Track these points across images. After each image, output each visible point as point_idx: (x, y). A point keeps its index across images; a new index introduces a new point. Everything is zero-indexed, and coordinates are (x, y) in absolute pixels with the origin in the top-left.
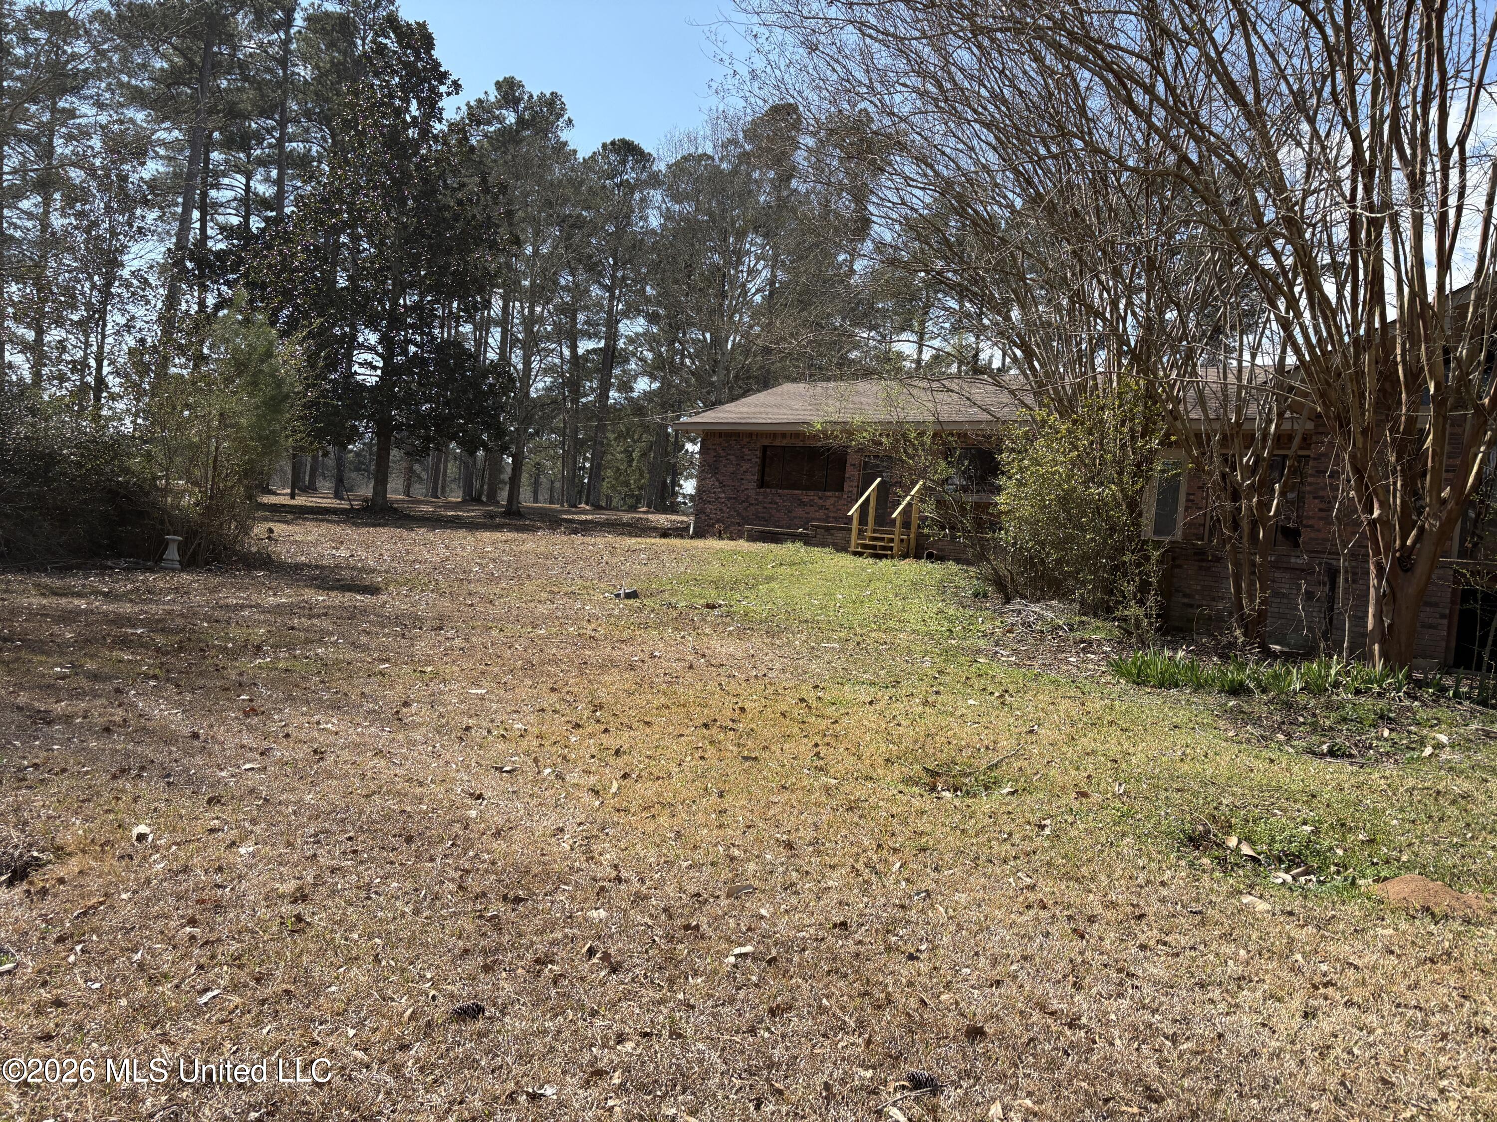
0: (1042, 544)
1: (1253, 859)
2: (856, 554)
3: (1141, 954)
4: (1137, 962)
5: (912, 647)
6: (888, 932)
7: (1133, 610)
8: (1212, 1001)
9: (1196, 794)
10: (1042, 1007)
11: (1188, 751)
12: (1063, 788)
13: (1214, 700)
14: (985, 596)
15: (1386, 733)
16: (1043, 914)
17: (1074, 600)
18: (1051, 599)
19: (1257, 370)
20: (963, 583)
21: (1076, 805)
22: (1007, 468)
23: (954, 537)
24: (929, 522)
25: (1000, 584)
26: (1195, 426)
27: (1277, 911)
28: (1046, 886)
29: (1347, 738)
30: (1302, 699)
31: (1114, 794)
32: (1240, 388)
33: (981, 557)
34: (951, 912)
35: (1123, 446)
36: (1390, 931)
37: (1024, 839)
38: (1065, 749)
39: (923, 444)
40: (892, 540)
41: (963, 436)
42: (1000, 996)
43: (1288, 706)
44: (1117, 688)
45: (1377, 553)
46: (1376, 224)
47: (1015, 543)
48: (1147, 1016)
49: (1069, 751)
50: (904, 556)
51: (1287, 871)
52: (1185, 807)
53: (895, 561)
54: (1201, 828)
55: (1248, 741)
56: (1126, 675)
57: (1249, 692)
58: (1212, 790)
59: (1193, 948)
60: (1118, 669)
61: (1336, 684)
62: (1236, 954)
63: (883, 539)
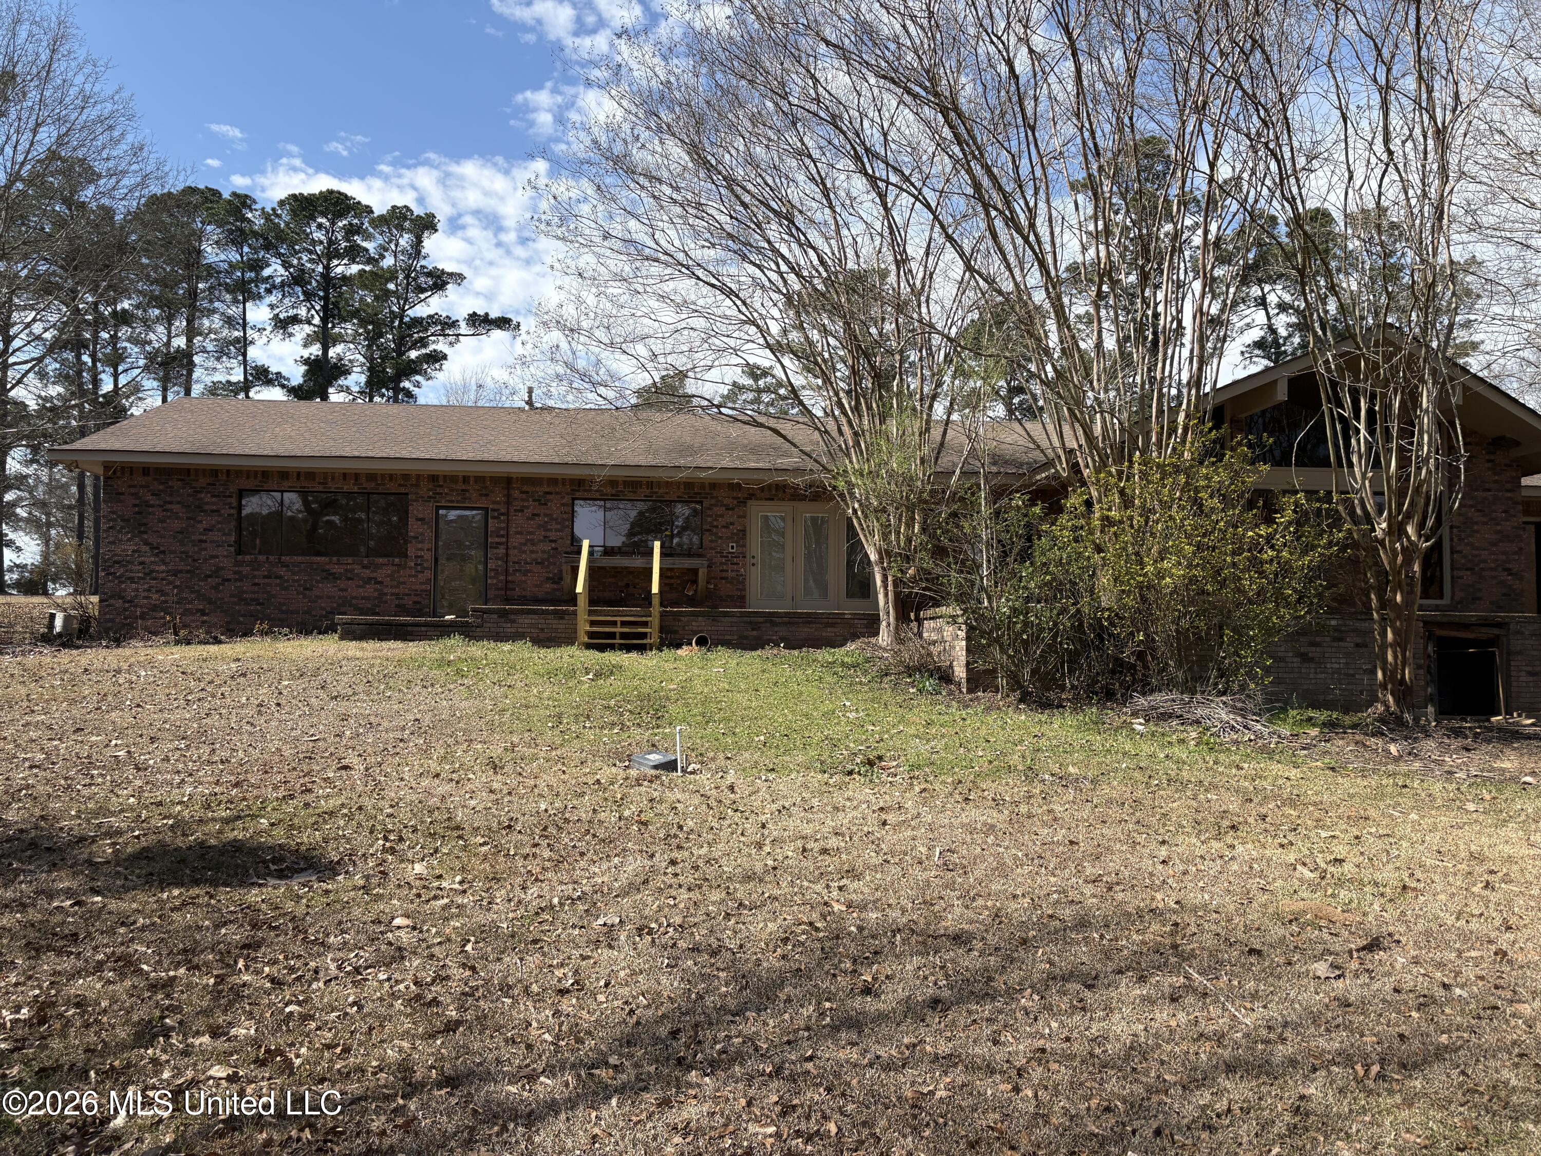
63: (614, 623)
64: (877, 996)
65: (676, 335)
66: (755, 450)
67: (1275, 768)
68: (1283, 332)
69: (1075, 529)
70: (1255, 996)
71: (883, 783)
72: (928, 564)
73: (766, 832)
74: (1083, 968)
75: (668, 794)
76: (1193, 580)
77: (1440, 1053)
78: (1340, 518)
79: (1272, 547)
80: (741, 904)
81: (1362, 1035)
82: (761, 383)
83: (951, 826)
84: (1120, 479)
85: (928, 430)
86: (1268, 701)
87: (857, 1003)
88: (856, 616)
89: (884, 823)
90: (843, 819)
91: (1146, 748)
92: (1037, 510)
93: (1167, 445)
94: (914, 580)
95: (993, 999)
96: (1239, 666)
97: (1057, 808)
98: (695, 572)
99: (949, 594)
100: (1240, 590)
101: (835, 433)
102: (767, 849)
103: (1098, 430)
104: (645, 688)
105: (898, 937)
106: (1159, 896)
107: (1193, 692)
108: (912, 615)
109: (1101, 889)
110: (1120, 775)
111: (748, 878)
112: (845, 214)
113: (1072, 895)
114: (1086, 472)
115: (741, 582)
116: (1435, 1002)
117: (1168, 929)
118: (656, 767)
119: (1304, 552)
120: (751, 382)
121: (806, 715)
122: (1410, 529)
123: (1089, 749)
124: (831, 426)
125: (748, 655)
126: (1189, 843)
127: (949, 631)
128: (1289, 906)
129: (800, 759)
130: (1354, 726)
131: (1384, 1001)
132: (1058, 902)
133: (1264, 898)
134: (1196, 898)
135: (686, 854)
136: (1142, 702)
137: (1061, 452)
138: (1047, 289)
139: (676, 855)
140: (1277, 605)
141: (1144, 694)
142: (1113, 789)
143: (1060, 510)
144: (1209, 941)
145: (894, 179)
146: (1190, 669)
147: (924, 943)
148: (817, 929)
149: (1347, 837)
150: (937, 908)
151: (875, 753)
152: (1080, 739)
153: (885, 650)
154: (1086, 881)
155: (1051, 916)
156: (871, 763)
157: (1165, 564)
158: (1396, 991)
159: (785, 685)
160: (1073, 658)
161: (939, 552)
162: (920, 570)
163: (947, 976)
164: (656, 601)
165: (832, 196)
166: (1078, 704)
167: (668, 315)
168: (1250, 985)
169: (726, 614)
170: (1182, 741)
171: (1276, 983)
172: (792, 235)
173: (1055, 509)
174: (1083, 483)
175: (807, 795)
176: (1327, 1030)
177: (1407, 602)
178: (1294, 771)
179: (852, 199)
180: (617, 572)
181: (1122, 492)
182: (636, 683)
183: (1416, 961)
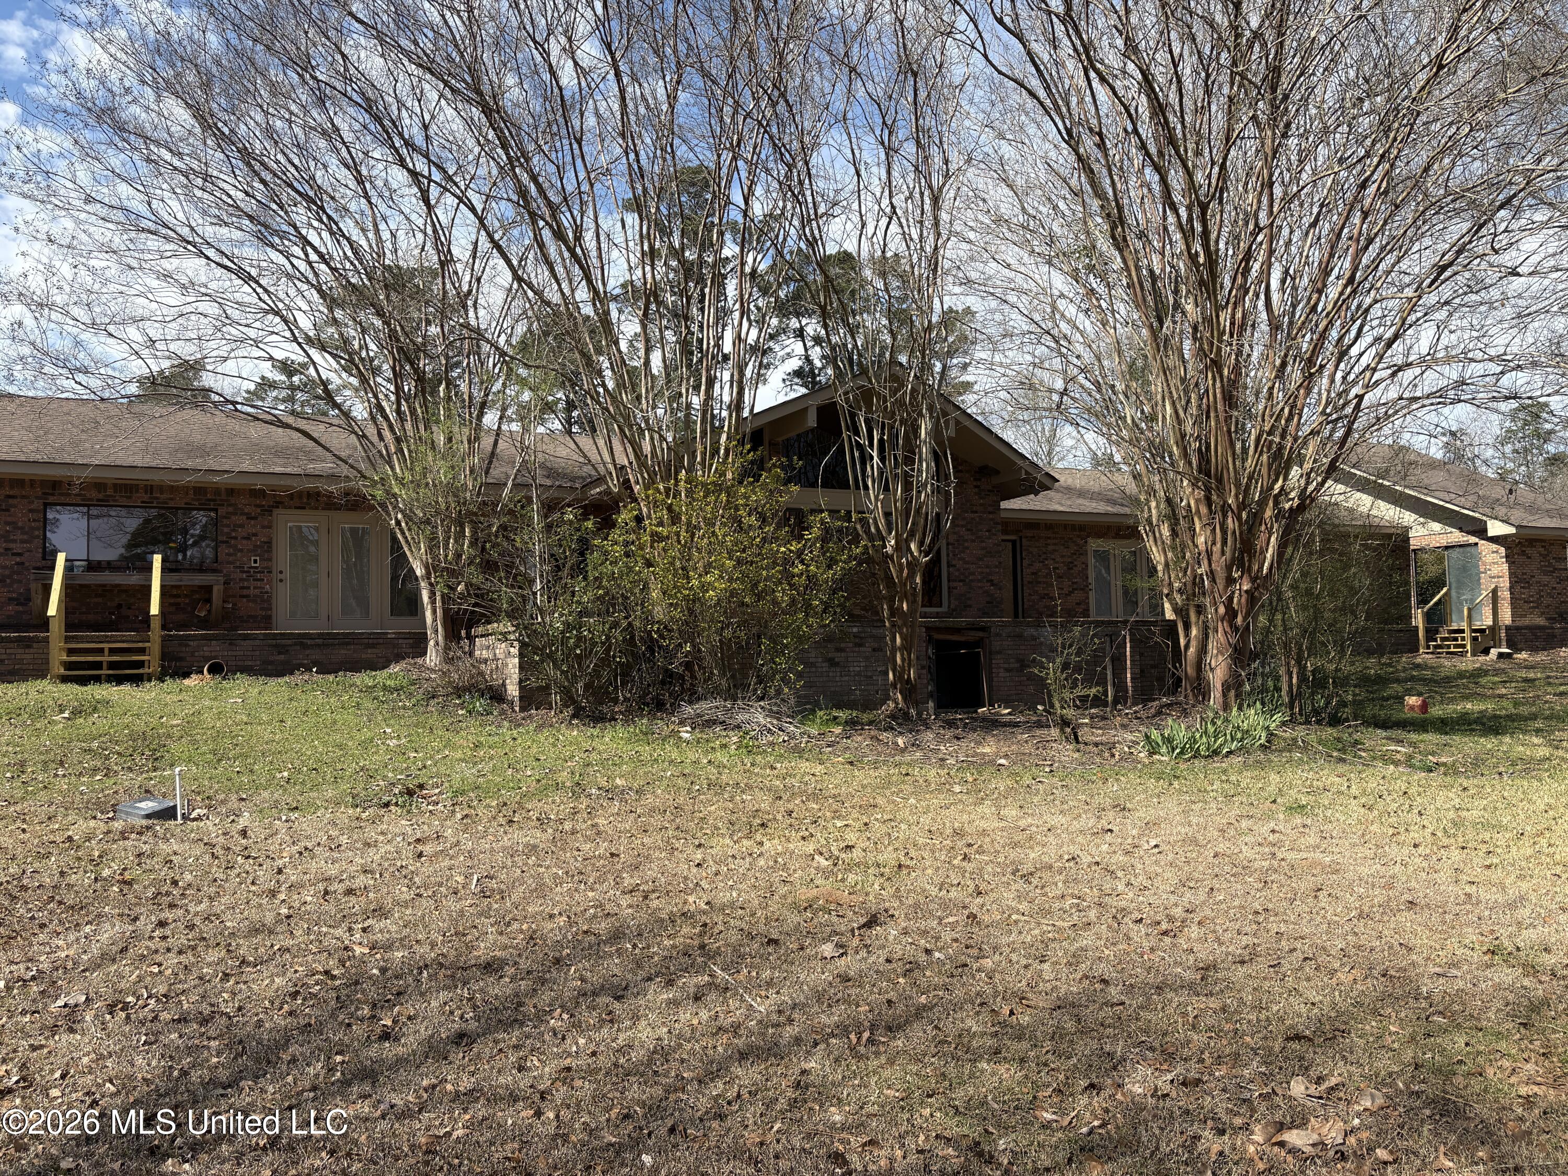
63: (101, 651)
64: (397, 1039)
65: (180, 320)
66: (280, 452)
67: (805, 766)
68: (818, 363)
69: (627, 544)
70: (770, 984)
71: (422, 813)
72: (478, 579)
73: (282, 878)
74: (615, 980)
75: (163, 846)
76: (733, 593)
77: (920, 1012)
78: (858, 535)
79: (802, 562)
80: (243, 962)
81: (858, 1006)
82: (296, 379)
83: (492, 850)
84: (668, 496)
85: (477, 438)
86: (798, 704)
87: (373, 1052)
88: (400, 636)
89: (420, 855)
90: (373, 855)
91: (692, 755)
92: (589, 524)
93: (711, 465)
94: (462, 596)
95: (522, 1024)
96: (775, 672)
97: (601, 821)
98: (208, 589)
99: (500, 610)
100: (775, 602)
101: (375, 439)
102: (282, 896)
103: (647, 448)
104: (140, 725)
105: (425, 974)
106: (691, 899)
107: (734, 699)
108: (463, 633)
109: (637, 898)
110: (665, 782)
111: (255, 931)
112: (383, 207)
113: (609, 907)
114: (637, 488)
115: (266, 601)
116: (918, 966)
117: (697, 931)
118: (148, 816)
119: (829, 567)
120: (283, 378)
121: (340, 746)
122: (913, 546)
123: (638, 760)
124: (371, 431)
125: (273, 682)
126: (723, 845)
127: (501, 649)
128: (805, 894)
129: (330, 794)
130: (870, 723)
131: (877, 972)
132: (595, 916)
133: (783, 890)
134: (724, 897)
135: (180, 912)
136: (689, 710)
137: (611, 467)
138: (594, 305)
139: (168, 915)
140: (807, 615)
141: (690, 703)
142: (658, 797)
143: (613, 525)
144: (734, 937)
145: (437, 176)
146: (733, 677)
147: (453, 976)
148: (334, 978)
149: (857, 825)
150: (469, 937)
151: (416, 782)
152: (628, 751)
153: (433, 671)
154: (624, 893)
155: (586, 932)
156: (410, 793)
157: (709, 578)
158: (888, 961)
159: (316, 713)
160: (626, 671)
161: (489, 567)
162: (469, 585)
163: (475, 1007)
164: (156, 625)
165: (368, 185)
166: (630, 716)
167: (172, 297)
168: (766, 974)
169: (246, 637)
170: (724, 746)
171: (790, 968)
172: (321, 221)
173: (607, 524)
174: (635, 500)
175: (333, 833)
176: (830, 1006)
177: (912, 610)
178: (820, 767)
179: (392, 191)
180: (106, 590)
181: (670, 508)
182: (127, 720)
183: (905, 932)
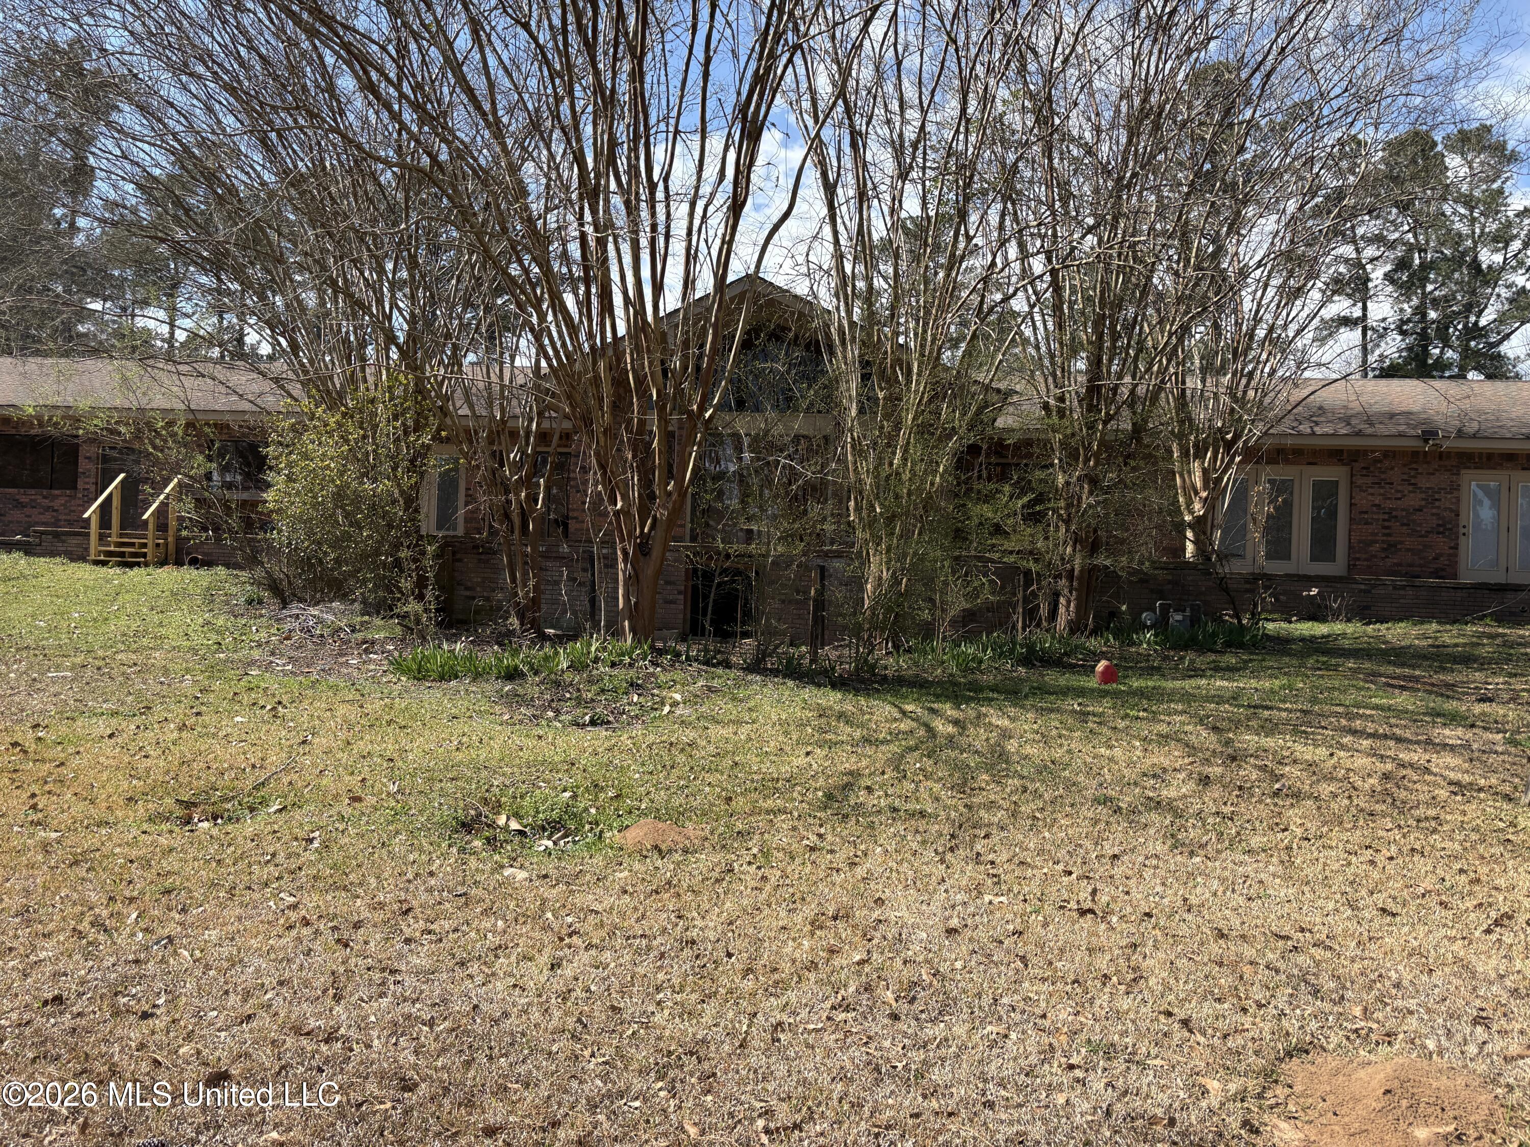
0: (319, 544)
1: (521, 832)
2: (97, 563)
3: (406, 948)
4: (401, 956)
5: (170, 666)
6: (116, 994)
7: (413, 607)
8: (471, 977)
9: (469, 781)
10: (298, 1031)
11: (465, 739)
12: (336, 797)
13: (492, 686)
14: (260, 602)
15: (635, 698)
16: (306, 931)
17: (354, 601)
18: (331, 601)
19: (516, 372)
20: (234, 590)
21: (347, 811)
22: (273, 462)
23: (219, 539)
24: (187, 523)
25: (275, 588)
26: (464, 422)
27: (534, 877)
28: (311, 901)
29: (605, 708)
30: (568, 677)
31: (389, 794)
32: (503, 387)
33: (252, 561)
34: (198, 954)
35: (397, 440)
36: (626, 873)
37: (289, 857)
38: (340, 755)
39: (174, 435)
40: (145, 545)
41: (221, 427)
42: (251, 1031)
43: (557, 684)
44: (398, 687)
45: (622, 540)
46: (602, 243)
47: (290, 544)
48: (407, 1008)
49: (343, 756)
50: (162, 563)
51: (549, 838)
52: (459, 795)
53: (150, 569)
54: (473, 812)
55: (521, 722)
56: (406, 671)
57: (522, 675)
58: (484, 773)
59: (456, 930)
60: (399, 667)
61: (596, 660)
62: (495, 925)
63: (133, 544)
